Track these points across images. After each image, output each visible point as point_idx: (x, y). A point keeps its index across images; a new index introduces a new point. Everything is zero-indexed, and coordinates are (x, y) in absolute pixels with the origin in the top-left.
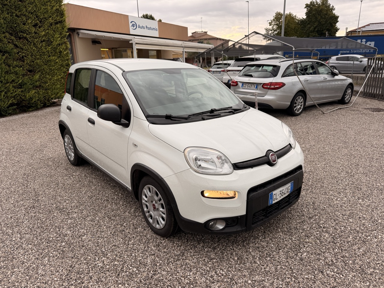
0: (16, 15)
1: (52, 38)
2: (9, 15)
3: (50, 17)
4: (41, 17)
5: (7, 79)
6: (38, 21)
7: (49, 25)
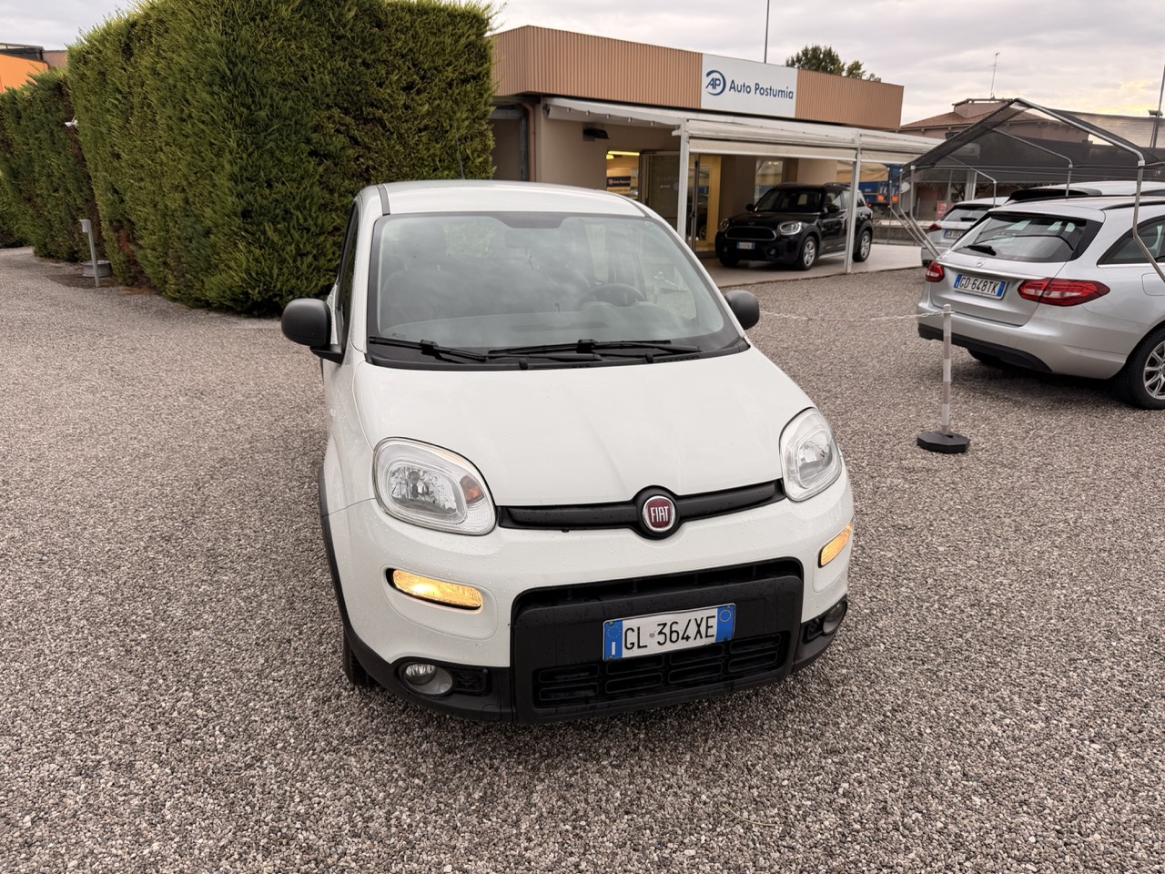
0: (364, 64)
1: (448, 121)
2: (347, 63)
3: (448, 65)
4: (426, 66)
5: (323, 224)
6: (415, 76)
7: (443, 85)
